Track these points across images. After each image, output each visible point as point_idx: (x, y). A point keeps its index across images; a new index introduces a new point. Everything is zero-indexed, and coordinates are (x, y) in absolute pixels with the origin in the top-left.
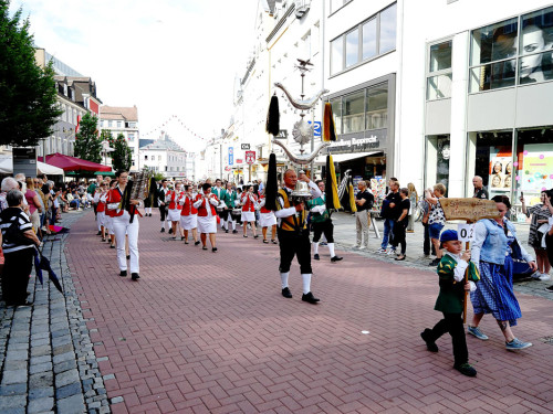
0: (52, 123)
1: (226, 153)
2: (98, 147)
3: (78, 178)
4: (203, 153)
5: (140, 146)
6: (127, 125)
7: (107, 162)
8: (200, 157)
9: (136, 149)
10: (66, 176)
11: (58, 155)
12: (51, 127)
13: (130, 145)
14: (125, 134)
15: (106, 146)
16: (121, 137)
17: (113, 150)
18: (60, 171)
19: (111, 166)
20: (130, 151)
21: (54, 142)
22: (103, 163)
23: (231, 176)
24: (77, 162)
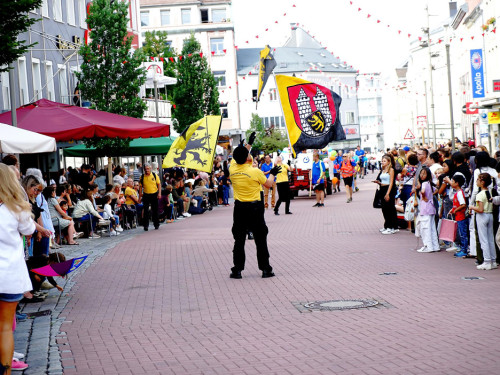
0: (23, 25)
1: (462, 66)
2: (133, 76)
3: (93, 157)
4: (402, 72)
5: (240, 66)
6: (205, 17)
7: (160, 112)
8: (395, 80)
9: (230, 76)
10: (68, 154)
11: (46, 103)
12: (20, 37)
13: (214, 65)
14: (202, 39)
15: (154, 74)
16: (192, 47)
17: (173, 81)
18: (47, 144)
19: (168, 121)
20: (213, 82)
21: (37, 74)
22: (149, 116)
23: (482, 128)
24: (90, 117)
